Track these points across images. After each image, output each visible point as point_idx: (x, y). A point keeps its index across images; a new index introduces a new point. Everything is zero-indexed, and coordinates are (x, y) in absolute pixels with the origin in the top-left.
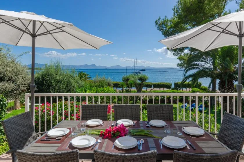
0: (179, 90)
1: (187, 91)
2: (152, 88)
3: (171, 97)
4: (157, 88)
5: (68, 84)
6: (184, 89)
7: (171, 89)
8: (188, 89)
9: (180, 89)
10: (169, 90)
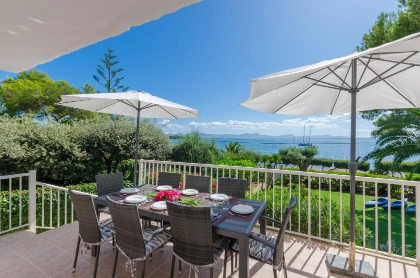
0: (385, 174)
1: (402, 177)
2: (333, 167)
3: (362, 185)
4: (341, 168)
5: (205, 154)
6: (397, 174)
7: (367, 172)
8: (404, 174)
9: (388, 173)
10: (364, 172)
